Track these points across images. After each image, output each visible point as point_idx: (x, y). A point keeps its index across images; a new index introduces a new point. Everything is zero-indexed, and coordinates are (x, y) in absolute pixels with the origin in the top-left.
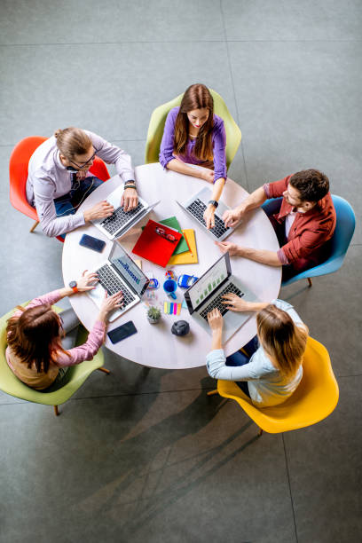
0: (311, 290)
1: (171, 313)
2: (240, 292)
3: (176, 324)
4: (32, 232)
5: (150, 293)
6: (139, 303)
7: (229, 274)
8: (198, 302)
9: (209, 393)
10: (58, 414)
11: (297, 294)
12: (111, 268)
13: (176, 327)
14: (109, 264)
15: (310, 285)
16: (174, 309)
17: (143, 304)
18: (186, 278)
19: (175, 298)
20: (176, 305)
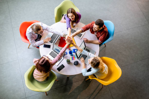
0: (106, 47)
1: (72, 60)
2: (89, 50)
3: (75, 62)
4: (28, 48)
5: (66, 56)
6: (63, 59)
7: (85, 46)
8: (79, 55)
9: (86, 80)
10: (47, 95)
11: (102, 49)
12: (54, 51)
13: (75, 63)
14: (53, 51)
15: (105, 46)
16: (73, 59)
17: (64, 59)
18: (74, 50)
19: (73, 56)
20: (73, 57)
